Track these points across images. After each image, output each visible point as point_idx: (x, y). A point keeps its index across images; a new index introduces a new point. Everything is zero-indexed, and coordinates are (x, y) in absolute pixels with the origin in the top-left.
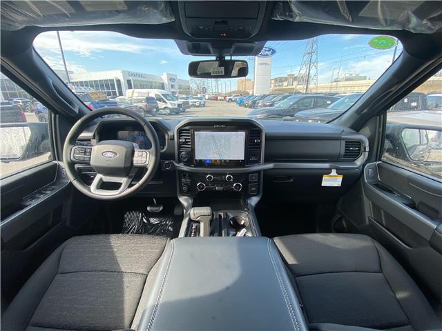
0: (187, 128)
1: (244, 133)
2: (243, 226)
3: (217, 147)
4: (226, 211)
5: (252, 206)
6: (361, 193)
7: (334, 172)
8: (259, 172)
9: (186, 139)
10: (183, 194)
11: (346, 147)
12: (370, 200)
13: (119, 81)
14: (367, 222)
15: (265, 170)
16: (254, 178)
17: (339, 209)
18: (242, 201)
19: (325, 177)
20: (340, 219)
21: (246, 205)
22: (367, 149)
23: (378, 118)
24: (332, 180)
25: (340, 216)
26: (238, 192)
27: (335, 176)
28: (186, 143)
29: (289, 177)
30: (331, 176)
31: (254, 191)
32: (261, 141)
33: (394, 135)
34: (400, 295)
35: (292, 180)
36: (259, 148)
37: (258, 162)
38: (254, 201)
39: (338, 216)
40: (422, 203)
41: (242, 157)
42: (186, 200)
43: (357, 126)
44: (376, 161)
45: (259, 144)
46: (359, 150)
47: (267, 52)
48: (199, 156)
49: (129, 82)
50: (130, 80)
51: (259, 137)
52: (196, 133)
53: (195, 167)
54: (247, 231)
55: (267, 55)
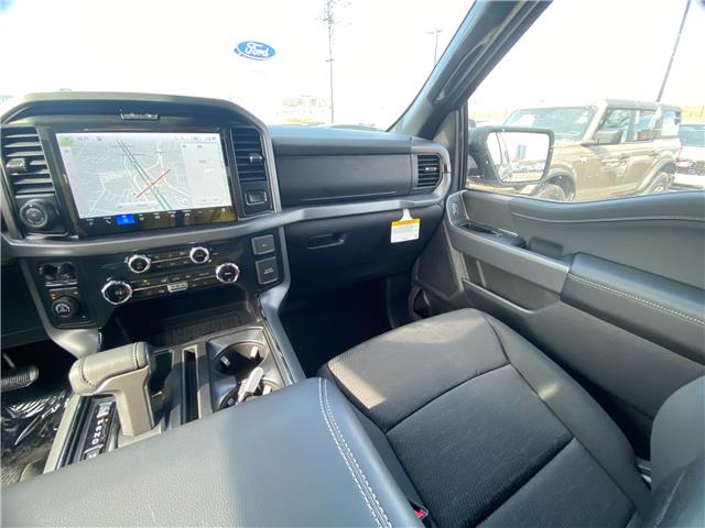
0: (25, 122)
1: (217, 136)
2: (257, 360)
3: (144, 176)
4: (206, 338)
5: (271, 309)
6: (447, 245)
7: (407, 215)
8: (274, 231)
9: (29, 159)
10: (62, 323)
11: (420, 167)
12: (460, 251)
14: (461, 288)
15: (286, 226)
16: (264, 246)
17: (417, 278)
18: (247, 303)
19: (395, 227)
20: (420, 294)
21: (258, 309)
22: (449, 169)
23: (457, 112)
24: (405, 231)
25: (418, 290)
26: (232, 286)
27: (409, 222)
28: (31, 171)
29: (336, 236)
30: (403, 223)
31: (270, 276)
32: (264, 159)
33: (477, 144)
34: (546, 392)
35: (342, 241)
36: (263, 175)
37: (267, 207)
38: (275, 297)
39: (415, 290)
40: (535, 239)
41: (225, 200)
42: (79, 339)
43: (429, 131)
44: (459, 189)
45: (260, 166)
46: (438, 171)
47: (261, 52)
48: (89, 207)
51: (259, 149)
52: (59, 136)
53: (82, 238)
54: (267, 370)
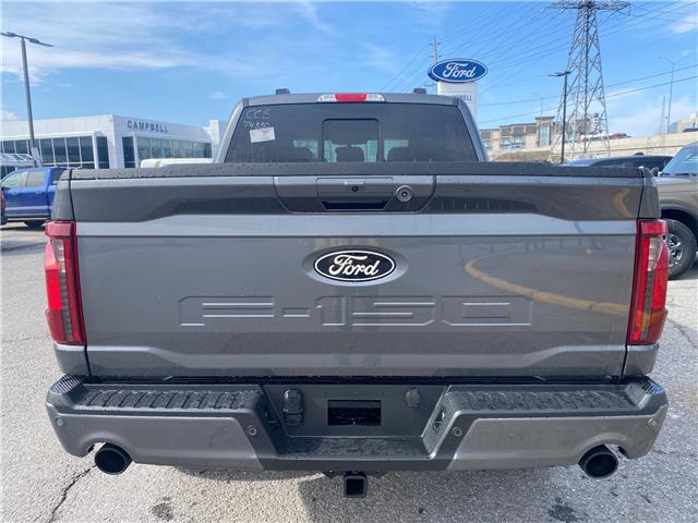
13: (102, 142)
49: (127, 143)
50: (131, 139)
55: (464, 77)
